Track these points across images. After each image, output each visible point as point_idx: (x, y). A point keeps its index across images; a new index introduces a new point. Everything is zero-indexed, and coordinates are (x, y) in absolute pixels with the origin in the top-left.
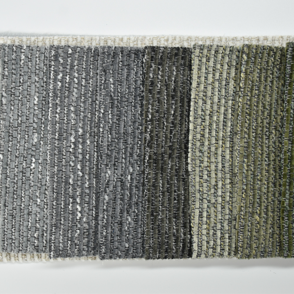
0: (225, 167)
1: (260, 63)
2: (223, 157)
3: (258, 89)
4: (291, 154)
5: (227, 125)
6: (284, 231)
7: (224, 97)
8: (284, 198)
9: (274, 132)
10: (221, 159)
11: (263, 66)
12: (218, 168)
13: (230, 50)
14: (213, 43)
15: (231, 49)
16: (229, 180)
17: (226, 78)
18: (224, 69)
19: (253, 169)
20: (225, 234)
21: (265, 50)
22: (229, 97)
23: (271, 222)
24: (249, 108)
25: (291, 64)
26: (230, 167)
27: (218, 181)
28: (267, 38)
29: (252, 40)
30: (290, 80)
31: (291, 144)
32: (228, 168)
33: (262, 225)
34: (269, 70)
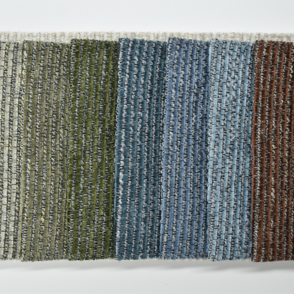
0: (11, 167)
1: (43, 60)
2: (10, 156)
3: (41, 87)
4: (76, 154)
5: (14, 124)
6: (69, 233)
7: (9, 95)
8: (69, 200)
9: (61, 131)
10: (7, 159)
11: (47, 64)
12: (4, 168)
13: (15, 47)
14: (8, 39)
15: (16, 45)
16: (15, 180)
17: (12, 75)
18: (9, 66)
19: (37, 170)
20: (9, 236)
21: (48, 47)
22: (15, 95)
23: (58, 224)
24: (31, 107)
25: (74, 62)
26: (18, 167)
27: (4, 182)
28: (64, 34)
29: (49, 36)
30: (74, 78)
31: (77, 144)
32: (15, 167)
33: (47, 226)
34: (54, 67)
